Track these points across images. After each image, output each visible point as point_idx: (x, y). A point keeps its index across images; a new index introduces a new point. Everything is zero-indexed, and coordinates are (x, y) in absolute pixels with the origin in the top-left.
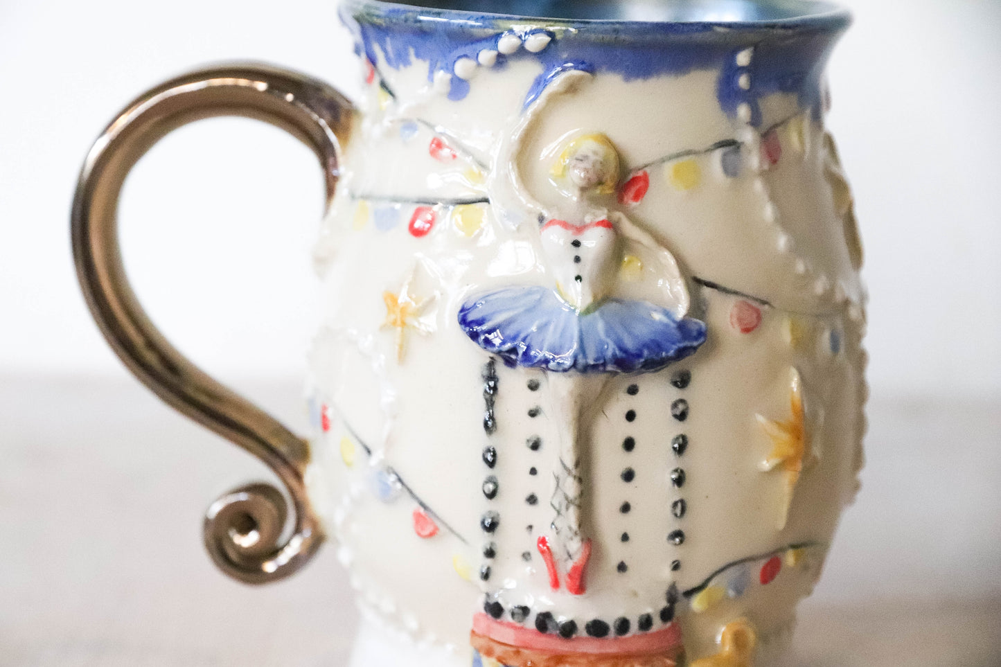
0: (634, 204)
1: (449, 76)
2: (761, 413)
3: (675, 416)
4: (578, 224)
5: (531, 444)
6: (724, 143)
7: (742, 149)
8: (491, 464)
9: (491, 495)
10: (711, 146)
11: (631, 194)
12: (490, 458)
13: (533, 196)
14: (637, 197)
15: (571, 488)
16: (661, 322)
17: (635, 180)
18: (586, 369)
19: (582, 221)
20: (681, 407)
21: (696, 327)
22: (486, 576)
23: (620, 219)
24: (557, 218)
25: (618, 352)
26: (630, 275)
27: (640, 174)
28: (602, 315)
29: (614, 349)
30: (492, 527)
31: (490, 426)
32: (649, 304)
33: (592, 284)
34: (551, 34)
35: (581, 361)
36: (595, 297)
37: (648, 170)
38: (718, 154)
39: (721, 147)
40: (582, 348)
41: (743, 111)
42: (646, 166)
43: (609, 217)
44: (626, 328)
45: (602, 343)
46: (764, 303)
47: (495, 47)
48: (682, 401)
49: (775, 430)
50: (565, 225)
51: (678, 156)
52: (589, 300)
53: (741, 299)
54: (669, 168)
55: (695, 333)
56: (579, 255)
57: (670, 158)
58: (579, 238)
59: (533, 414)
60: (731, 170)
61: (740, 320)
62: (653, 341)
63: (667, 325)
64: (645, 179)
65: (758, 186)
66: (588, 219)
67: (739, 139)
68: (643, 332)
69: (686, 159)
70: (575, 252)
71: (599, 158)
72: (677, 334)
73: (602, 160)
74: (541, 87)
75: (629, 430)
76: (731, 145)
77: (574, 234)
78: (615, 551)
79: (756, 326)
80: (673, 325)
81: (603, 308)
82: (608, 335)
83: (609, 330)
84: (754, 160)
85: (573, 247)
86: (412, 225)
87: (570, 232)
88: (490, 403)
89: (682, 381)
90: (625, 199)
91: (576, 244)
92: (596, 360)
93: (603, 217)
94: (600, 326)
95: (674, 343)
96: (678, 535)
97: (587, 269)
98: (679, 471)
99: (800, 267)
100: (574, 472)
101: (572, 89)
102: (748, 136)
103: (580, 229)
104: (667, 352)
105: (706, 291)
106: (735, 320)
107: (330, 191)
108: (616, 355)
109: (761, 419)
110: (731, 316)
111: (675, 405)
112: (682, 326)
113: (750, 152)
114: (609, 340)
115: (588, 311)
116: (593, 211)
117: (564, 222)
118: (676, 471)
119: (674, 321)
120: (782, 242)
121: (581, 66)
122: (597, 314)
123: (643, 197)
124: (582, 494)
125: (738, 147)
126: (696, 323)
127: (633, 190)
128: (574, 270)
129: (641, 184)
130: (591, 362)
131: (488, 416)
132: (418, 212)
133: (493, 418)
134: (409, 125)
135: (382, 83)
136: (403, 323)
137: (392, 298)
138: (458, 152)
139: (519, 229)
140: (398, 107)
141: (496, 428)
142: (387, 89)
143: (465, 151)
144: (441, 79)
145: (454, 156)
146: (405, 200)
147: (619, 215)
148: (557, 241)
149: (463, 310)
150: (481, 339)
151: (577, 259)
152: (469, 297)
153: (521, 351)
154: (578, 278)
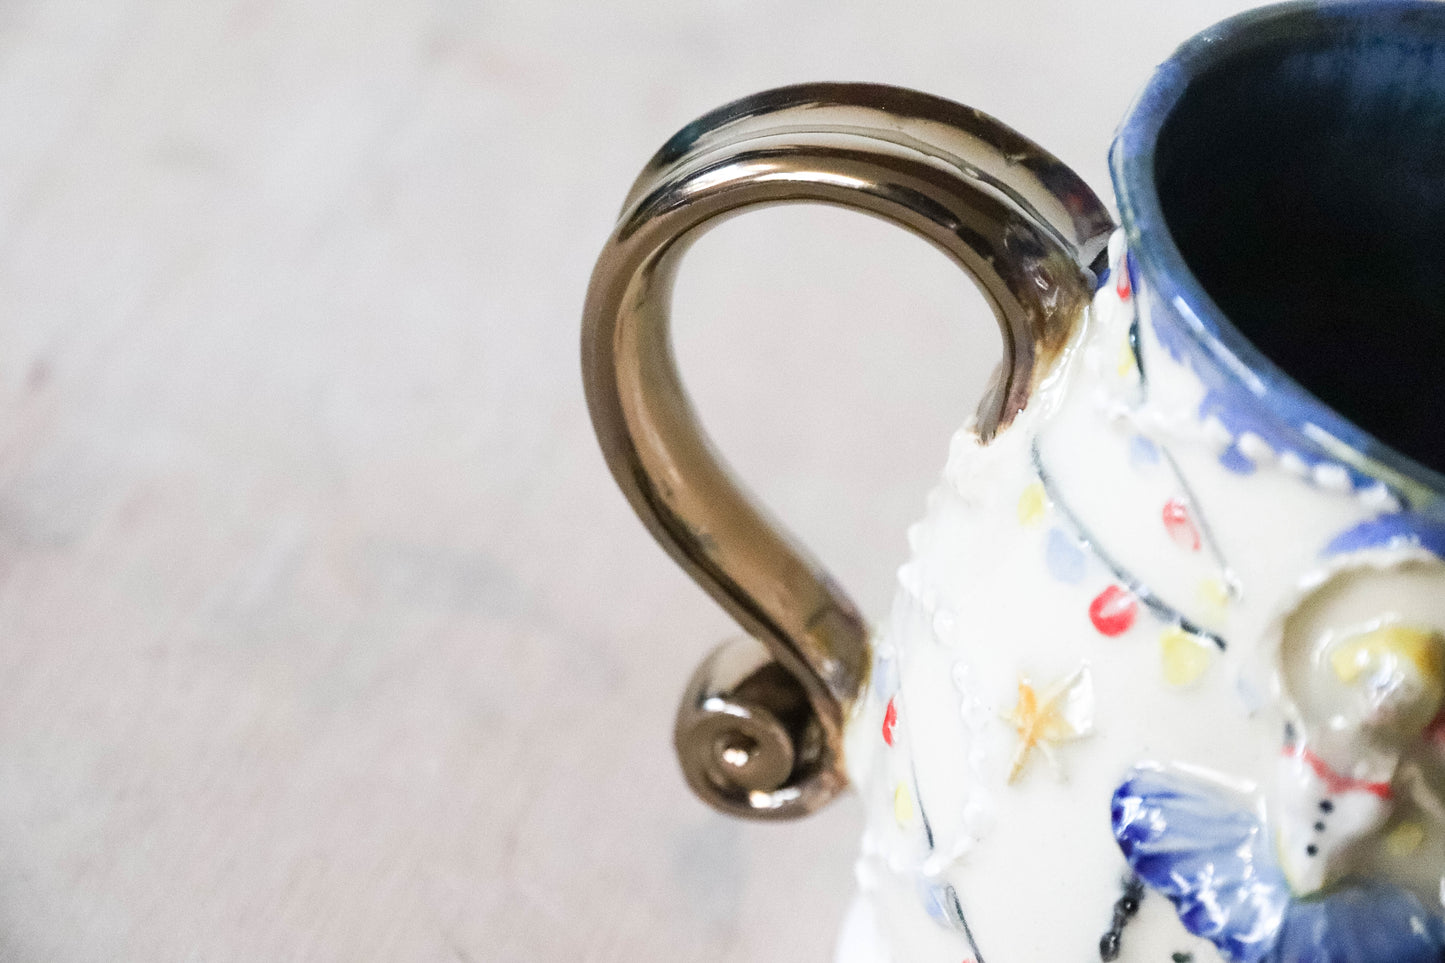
1: (1229, 439)
4: (1340, 774)
13: (1293, 684)
19: (1350, 770)
23: (1412, 779)
24: (1313, 750)
31: (1110, 949)
32: (1411, 897)
33: (1331, 862)
34: (1403, 499)
40: (1278, 950)
43: (1396, 777)
44: (1360, 937)
45: (1312, 951)
47: (1310, 466)
50: (1321, 768)
56: (1325, 823)
58: (1334, 799)
70: (1320, 816)
77: (1329, 790)
80: (1435, 948)
82: (1325, 943)
83: (1331, 936)
85: (1318, 809)
86: (1097, 606)
87: (1324, 785)
88: (1121, 922)
91: (1326, 806)
93: (1384, 776)
94: (1319, 927)
97: (1329, 843)
101: (1409, 567)
103: (1343, 783)
114: (1324, 953)
115: (1310, 898)
116: (1374, 755)
117: (1322, 762)
128: (1310, 836)
131: (1112, 933)
132: (1111, 592)
133: (1117, 942)
134: (1146, 446)
135: (1134, 329)
136: (1032, 742)
137: (1029, 697)
138: (1205, 545)
139: (1252, 715)
140: (1143, 401)
141: (1117, 957)
142: (1137, 351)
143: (1215, 549)
144: (1214, 431)
145: (1197, 546)
146: (1101, 553)
147: (1413, 771)
148: (1300, 781)
149: (1123, 792)
150: (1133, 860)
151: (1319, 827)
152: (1141, 771)
153: (1186, 908)
154: (1312, 850)
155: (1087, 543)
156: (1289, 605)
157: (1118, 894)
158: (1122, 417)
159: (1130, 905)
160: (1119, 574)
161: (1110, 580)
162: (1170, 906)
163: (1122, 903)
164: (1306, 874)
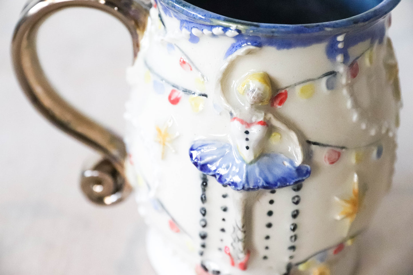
0: (279, 107)
1: (189, 33)
2: (337, 196)
3: (294, 203)
4: (248, 122)
5: (223, 209)
6: (328, 74)
7: (338, 75)
8: (204, 215)
9: (204, 226)
10: (322, 75)
11: (278, 101)
12: (203, 212)
13: (228, 101)
14: (281, 103)
15: (240, 235)
16: (288, 167)
17: (281, 94)
18: (249, 189)
19: (251, 120)
20: (296, 199)
21: (306, 169)
22: (202, 254)
23: (270, 118)
24: (238, 117)
25: (265, 184)
26: (275, 141)
27: (283, 91)
28: (258, 164)
29: (263, 182)
30: (204, 237)
31: (204, 199)
32: (283, 156)
33: (254, 150)
34: (239, 31)
35: (246, 186)
36: (255, 157)
37: (287, 89)
38: (324, 80)
39: (325, 76)
40: (247, 181)
41: (340, 58)
42: (286, 87)
43: (265, 118)
44: (270, 170)
45: (257, 179)
46: (343, 148)
47: (211, 30)
48: (297, 196)
49: (344, 203)
50: (242, 122)
51: (303, 82)
52: (252, 158)
53: (330, 148)
54: (298, 88)
55: (305, 172)
56: (248, 138)
57: (300, 83)
58: (248, 130)
59: (224, 196)
60: (330, 86)
61: (329, 159)
62: (283, 178)
63: (290, 169)
64: (286, 94)
65: (345, 92)
66: (254, 119)
67: (336, 70)
68: (279, 172)
69: (308, 83)
70: (246, 136)
71: (261, 92)
72: (295, 174)
73: (262, 93)
74: (234, 50)
75: (271, 207)
76: (332, 74)
77: (246, 127)
78: (262, 252)
79: (338, 159)
80: (294, 169)
81: (259, 161)
82: (260, 175)
83: (261, 172)
84: (343, 80)
85: (245, 134)
86: (170, 97)
87: (244, 126)
88: (204, 190)
89: (298, 188)
90: (275, 104)
91: (247, 132)
92: (254, 186)
93: (261, 119)
94: (257, 171)
95: (293, 179)
96: (293, 248)
97: (251, 144)
98: (294, 225)
99: (364, 126)
100: (242, 229)
101: (249, 53)
102: (341, 69)
103: (249, 125)
104: (289, 183)
105: (313, 147)
106: (327, 159)
107: (135, 55)
108: (264, 185)
109: (337, 199)
110: (325, 157)
111: (294, 198)
112: (299, 170)
113: (342, 75)
114: (261, 178)
115: (251, 163)
116: (257, 114)
117: (242, 120)
118: (293, 224)
119: (294, 167)
120: (355, 117)
121: (255, 44)
122: (256, 164)
123: (284, 103)
124: (245, 237)
125: (336, 74)
126: (306, 167)
127: (279, 99)
128: (246, 144)
129: (283, 96)
130: (252, 187)
131: (203, 194)
132: (173, 91)
133: (205, 197)
134: (171, 46)
135: (160, 16)
136: (164, 144)
137: (159, 131)
138: (193, 68)
139: (220, 114)
140: (166, 33)
141: (206, 201)
142: (161, 20)
143: (197, 68)
144: (185, 32)
145: (191, 69)
146: (168, 82)
147: (270, 116)
148: (238, 128)
149: (192, 149)
150: (199, 167)
151: (247, 139)
152: (195, 141)
153: (218, 177)
154: (247, 148)
155: (164, 81)
156: (220, 76)
157: (200, 182)
158: (162, 40)
159: (205, 184)
160: (173, 86)
161: (172, 88)
162: (214, 178)
163: (203, 184)
164: (249, 156)
